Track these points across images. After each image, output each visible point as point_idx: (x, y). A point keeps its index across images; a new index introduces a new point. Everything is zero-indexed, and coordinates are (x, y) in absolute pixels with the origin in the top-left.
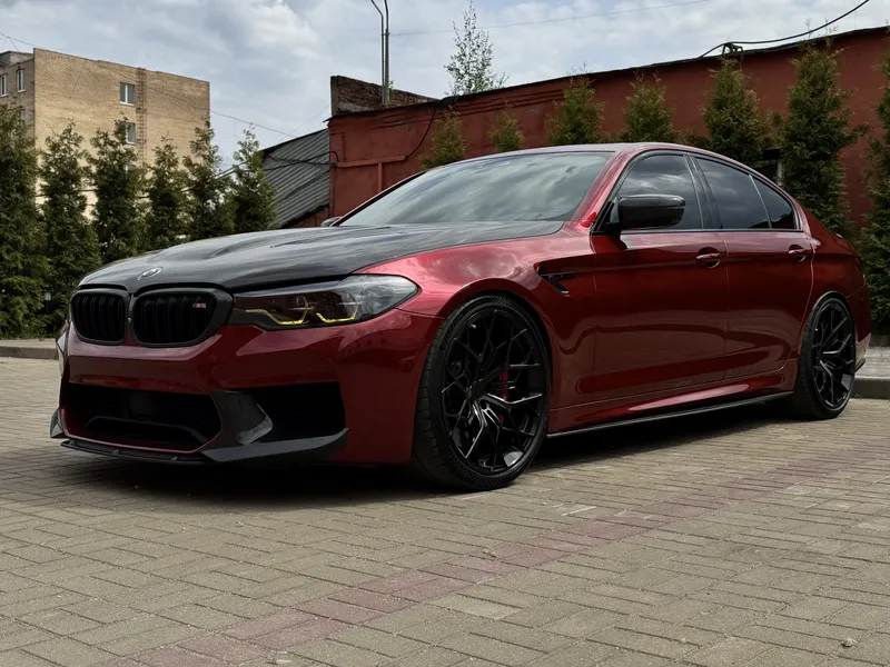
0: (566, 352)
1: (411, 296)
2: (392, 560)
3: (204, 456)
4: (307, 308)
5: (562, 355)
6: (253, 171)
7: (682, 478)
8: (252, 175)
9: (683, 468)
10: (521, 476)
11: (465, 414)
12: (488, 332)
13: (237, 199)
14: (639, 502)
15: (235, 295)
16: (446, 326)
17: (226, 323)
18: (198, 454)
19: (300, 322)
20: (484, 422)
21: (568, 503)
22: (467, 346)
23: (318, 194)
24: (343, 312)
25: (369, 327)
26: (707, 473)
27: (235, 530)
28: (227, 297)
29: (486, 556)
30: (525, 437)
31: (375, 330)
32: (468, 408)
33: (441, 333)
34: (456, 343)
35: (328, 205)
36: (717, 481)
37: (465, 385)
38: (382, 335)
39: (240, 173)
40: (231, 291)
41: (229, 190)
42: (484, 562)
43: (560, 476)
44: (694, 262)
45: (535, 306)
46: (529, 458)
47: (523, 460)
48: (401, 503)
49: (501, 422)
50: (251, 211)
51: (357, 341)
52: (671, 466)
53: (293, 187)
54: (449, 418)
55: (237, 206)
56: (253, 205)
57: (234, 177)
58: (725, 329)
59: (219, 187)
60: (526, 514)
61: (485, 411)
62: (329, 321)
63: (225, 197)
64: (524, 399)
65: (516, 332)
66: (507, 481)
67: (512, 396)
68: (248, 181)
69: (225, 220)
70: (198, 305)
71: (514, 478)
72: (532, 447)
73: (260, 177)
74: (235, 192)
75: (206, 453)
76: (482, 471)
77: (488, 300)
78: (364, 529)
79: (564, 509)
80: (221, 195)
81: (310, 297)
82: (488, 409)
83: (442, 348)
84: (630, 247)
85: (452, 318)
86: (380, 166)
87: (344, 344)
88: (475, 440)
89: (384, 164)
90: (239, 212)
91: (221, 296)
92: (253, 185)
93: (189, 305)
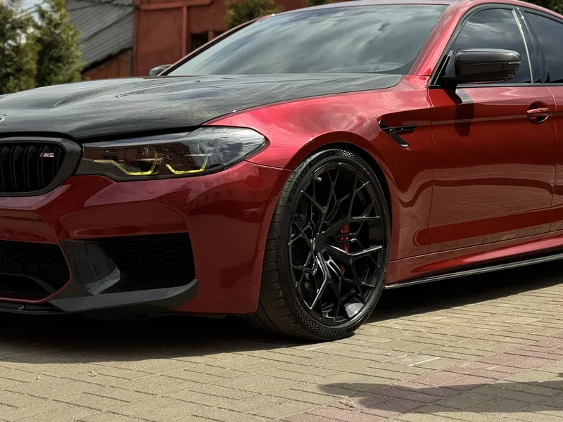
0: (405, 205)
1: (259, 148)
2: (252, 409)
3: (52, 306)
4: (157, 159)
5: (402, 208)
6: (56, 12)
7: (516, 329)
8: (56, 16)
9: (516, 320)
10: (362, 326)
11: (310, 266)
12: (333, 184)
13: (39, 40)
14: (480, 353)
15: (84, 145)
16: (293, 178)
17: (73, 174)
18: (46, 304)
19: (149, 173)
20: (326, 274)
21: (411, 354)
22: (313, 199)
23: (122, 37)
24: (192, 164)
25: (217, 179)
26: (540, 324)
27: (90, 379)
28: (76, 147)
29: (344, 407)
30: (365, 289)
31: (222, 183)
32: (312, 261)
33: (288, 186)
34: (303, 195)
35: (131, 49)
36: (551, 332)
37: (310, 238)
38: (228, 187)
39: (42, 14)
40: (80, 141)
41: (31, 30)
42: (342, 412)
43: (398, 327)
44: (525, 116)
45: (377, 159)
46: (370, 309)
47: (363, 311)
48: (249, 353)
49: (343, 273)
50: (54, 53)
51: (205, 193)
52: (503, 318)
53: (95, 29)
54: (295, 270)
55: (39, 48)
56: (56, 47)
57: (36, 17)
58: (552, 182)
59: (21, 28)
60: (373, 365)
61: (328, 262)
62: (177, 172)
63: (28, 38)
64: (365, 251)
65: (360, 184)
66: (348, 333)
67: (353, 248)
68: (50, 21)
69: (27, 62)
70: (46, 155)
71: (355, 329)
72: (372, 299)
73: (62, 17)
74: (38, 33)
75: (53, 302)
76: (326, 322)
77: (333, 153)
78: (217, 379)
79: (410, 360)
80: (23, 36)
81: (159, 148)
82: (331, 260)
83: (289, 200)
84: (464, 101)
85: (299, 170)
86: (185, 10)
87: (192, 196)
88: (319, 292)
89: (189, 8)
90: (42, 54)
91: (69, 146)
92: (57, 26)
93: (36, 155)
